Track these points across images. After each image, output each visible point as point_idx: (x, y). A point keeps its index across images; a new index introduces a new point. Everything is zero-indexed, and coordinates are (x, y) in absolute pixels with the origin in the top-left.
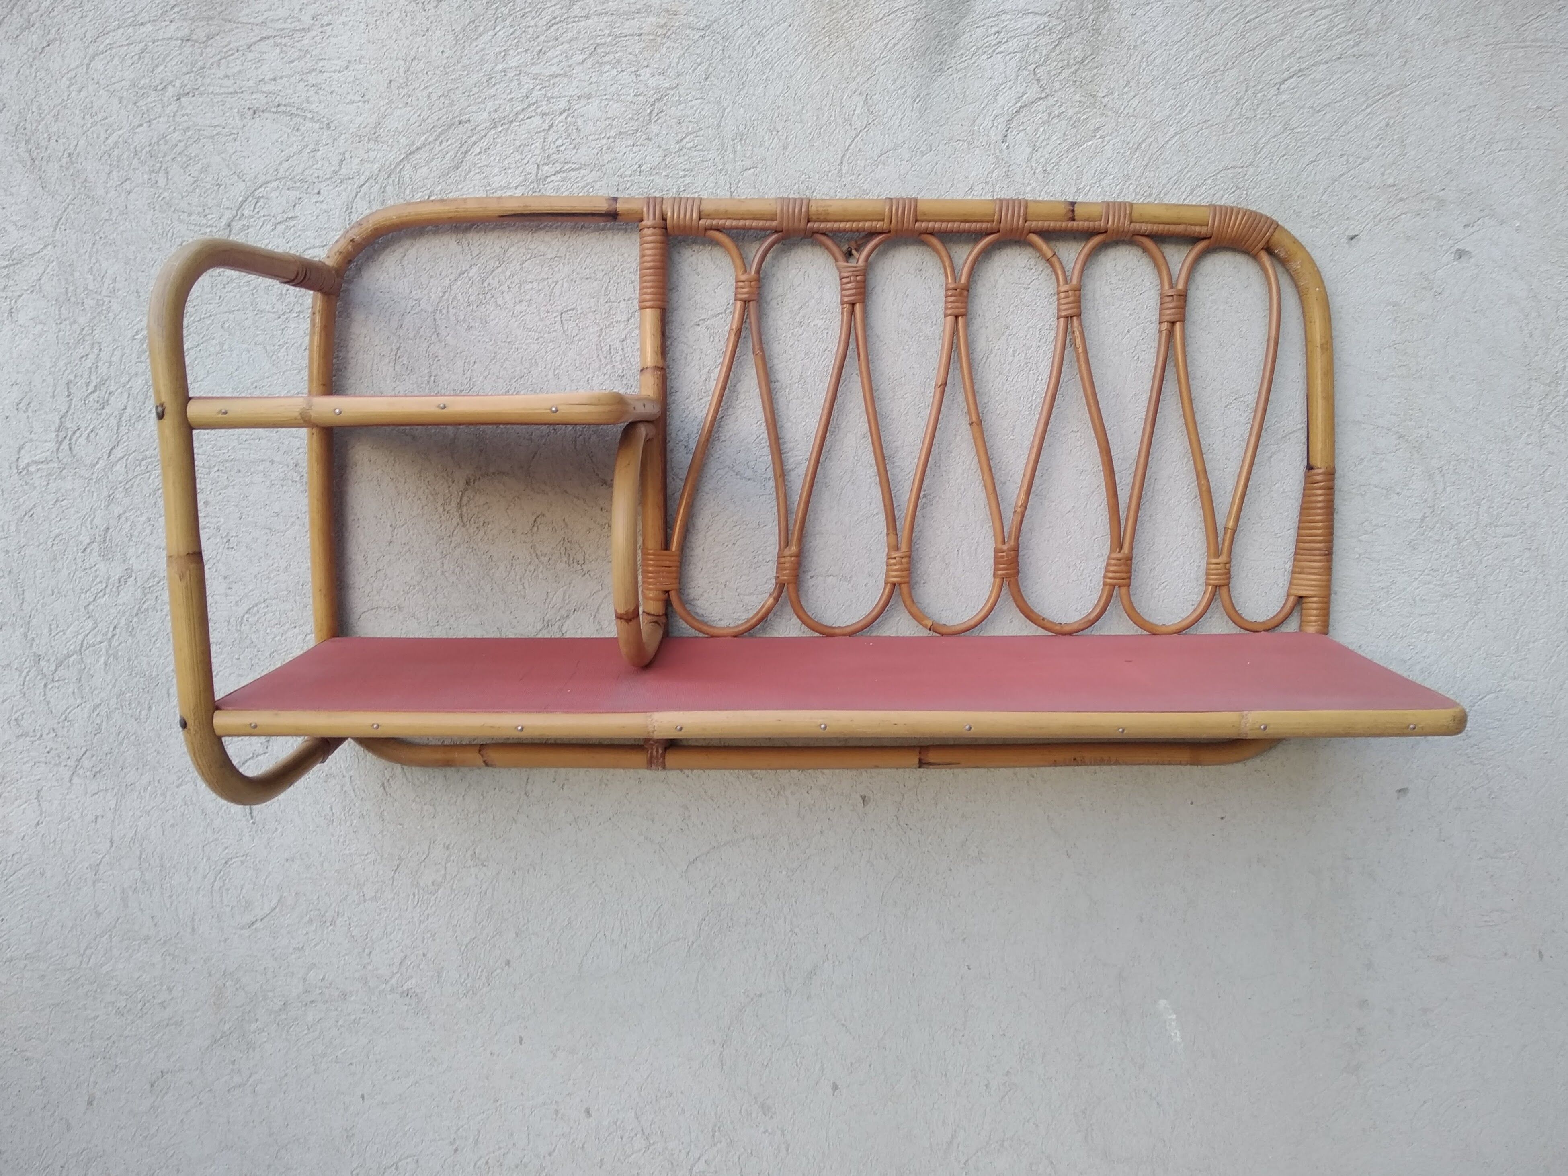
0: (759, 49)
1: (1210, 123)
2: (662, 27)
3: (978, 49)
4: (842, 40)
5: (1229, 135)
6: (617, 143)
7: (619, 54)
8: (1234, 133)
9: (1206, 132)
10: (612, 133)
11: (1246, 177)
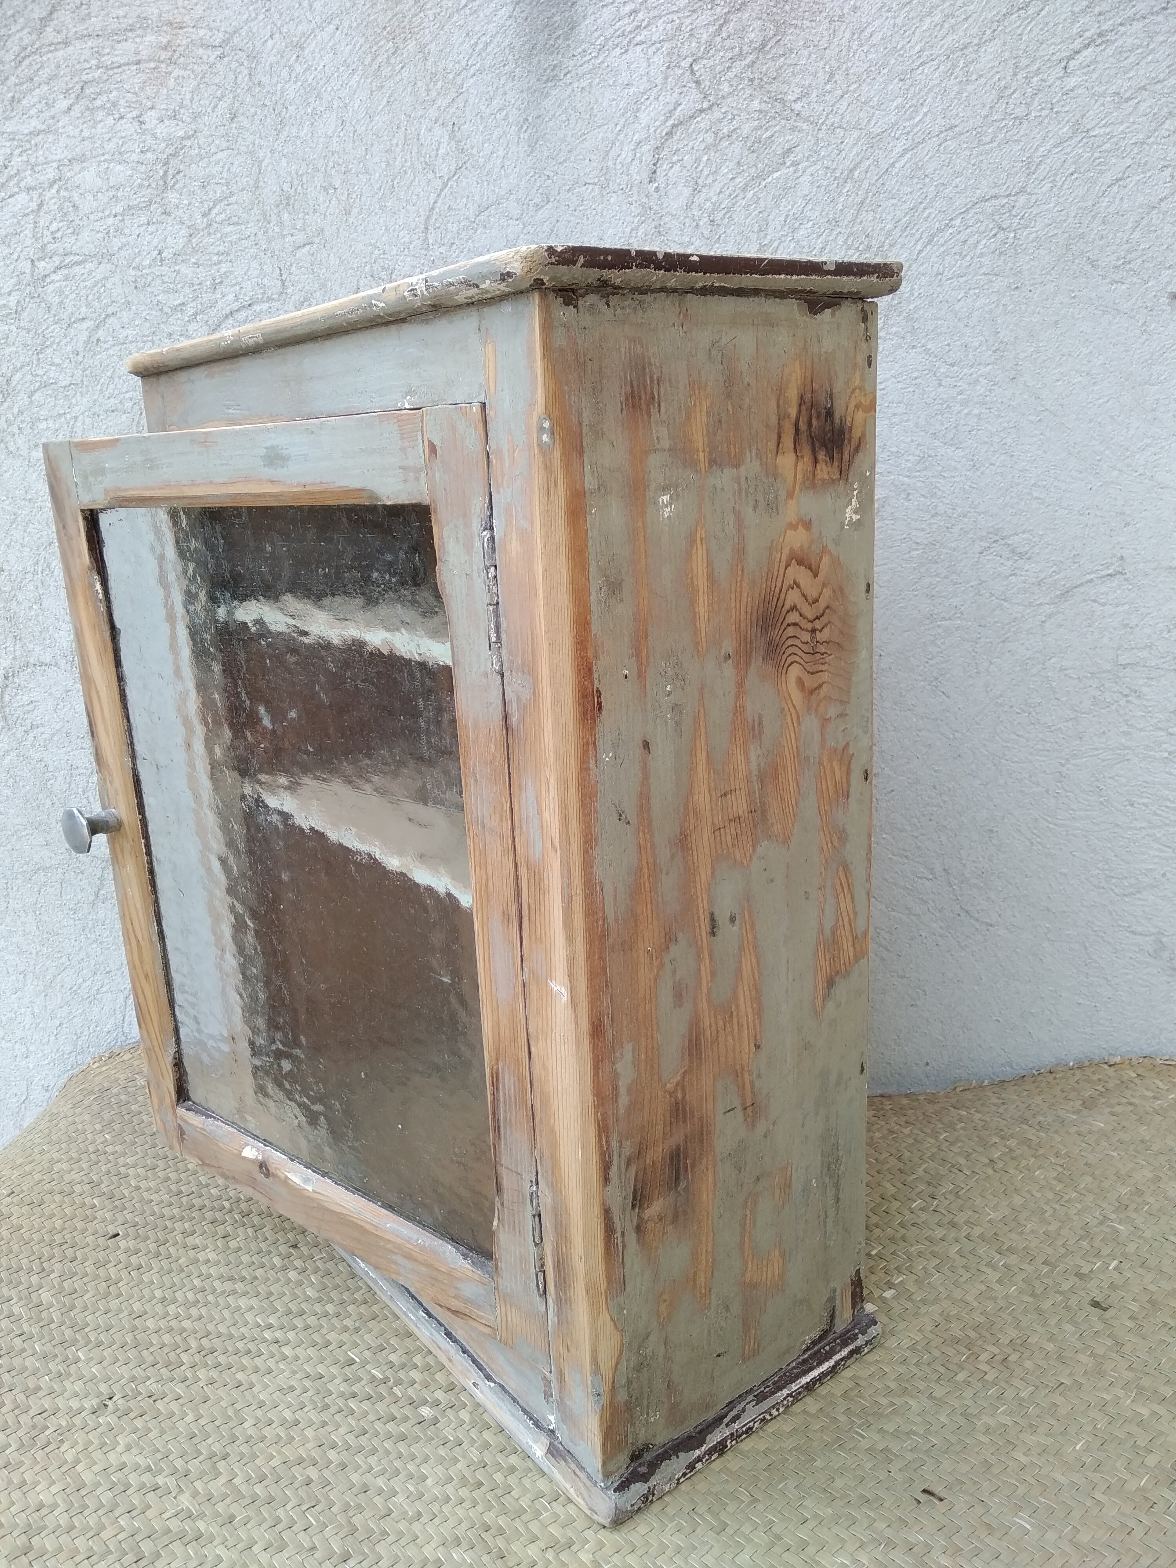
0: (299, 69)
1: (958, 129)
2: (165, 48)
3: (607, 40)
4: (412, 45)
5: (987, 147)
6: (127, 223)
7: (115, 93)
8: (995, 144)
9: (951, 145)
10: (119, 209)
11: (1014, 213)
